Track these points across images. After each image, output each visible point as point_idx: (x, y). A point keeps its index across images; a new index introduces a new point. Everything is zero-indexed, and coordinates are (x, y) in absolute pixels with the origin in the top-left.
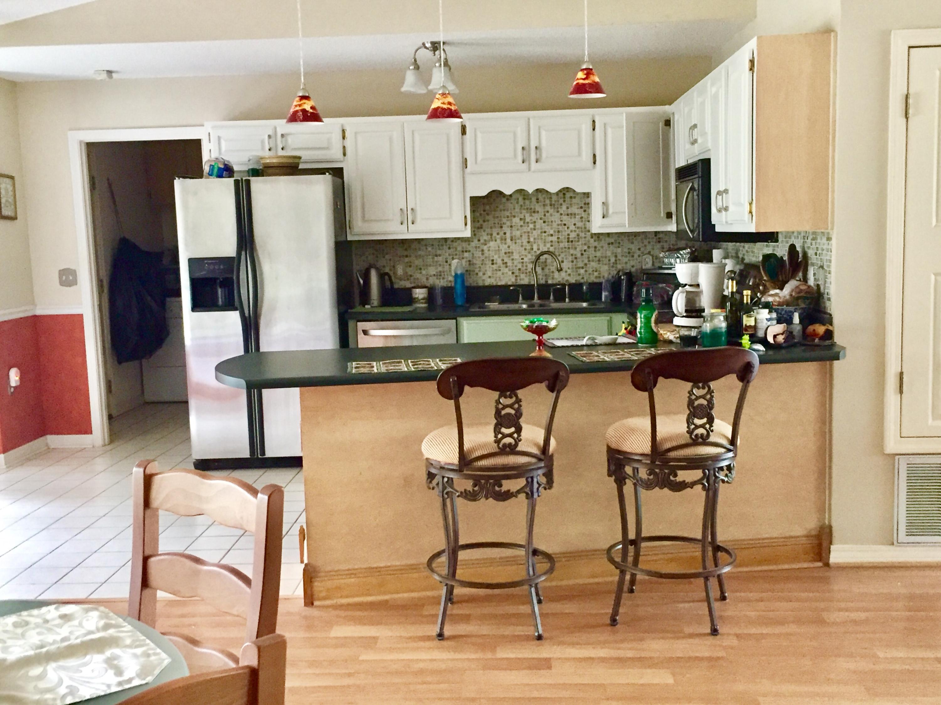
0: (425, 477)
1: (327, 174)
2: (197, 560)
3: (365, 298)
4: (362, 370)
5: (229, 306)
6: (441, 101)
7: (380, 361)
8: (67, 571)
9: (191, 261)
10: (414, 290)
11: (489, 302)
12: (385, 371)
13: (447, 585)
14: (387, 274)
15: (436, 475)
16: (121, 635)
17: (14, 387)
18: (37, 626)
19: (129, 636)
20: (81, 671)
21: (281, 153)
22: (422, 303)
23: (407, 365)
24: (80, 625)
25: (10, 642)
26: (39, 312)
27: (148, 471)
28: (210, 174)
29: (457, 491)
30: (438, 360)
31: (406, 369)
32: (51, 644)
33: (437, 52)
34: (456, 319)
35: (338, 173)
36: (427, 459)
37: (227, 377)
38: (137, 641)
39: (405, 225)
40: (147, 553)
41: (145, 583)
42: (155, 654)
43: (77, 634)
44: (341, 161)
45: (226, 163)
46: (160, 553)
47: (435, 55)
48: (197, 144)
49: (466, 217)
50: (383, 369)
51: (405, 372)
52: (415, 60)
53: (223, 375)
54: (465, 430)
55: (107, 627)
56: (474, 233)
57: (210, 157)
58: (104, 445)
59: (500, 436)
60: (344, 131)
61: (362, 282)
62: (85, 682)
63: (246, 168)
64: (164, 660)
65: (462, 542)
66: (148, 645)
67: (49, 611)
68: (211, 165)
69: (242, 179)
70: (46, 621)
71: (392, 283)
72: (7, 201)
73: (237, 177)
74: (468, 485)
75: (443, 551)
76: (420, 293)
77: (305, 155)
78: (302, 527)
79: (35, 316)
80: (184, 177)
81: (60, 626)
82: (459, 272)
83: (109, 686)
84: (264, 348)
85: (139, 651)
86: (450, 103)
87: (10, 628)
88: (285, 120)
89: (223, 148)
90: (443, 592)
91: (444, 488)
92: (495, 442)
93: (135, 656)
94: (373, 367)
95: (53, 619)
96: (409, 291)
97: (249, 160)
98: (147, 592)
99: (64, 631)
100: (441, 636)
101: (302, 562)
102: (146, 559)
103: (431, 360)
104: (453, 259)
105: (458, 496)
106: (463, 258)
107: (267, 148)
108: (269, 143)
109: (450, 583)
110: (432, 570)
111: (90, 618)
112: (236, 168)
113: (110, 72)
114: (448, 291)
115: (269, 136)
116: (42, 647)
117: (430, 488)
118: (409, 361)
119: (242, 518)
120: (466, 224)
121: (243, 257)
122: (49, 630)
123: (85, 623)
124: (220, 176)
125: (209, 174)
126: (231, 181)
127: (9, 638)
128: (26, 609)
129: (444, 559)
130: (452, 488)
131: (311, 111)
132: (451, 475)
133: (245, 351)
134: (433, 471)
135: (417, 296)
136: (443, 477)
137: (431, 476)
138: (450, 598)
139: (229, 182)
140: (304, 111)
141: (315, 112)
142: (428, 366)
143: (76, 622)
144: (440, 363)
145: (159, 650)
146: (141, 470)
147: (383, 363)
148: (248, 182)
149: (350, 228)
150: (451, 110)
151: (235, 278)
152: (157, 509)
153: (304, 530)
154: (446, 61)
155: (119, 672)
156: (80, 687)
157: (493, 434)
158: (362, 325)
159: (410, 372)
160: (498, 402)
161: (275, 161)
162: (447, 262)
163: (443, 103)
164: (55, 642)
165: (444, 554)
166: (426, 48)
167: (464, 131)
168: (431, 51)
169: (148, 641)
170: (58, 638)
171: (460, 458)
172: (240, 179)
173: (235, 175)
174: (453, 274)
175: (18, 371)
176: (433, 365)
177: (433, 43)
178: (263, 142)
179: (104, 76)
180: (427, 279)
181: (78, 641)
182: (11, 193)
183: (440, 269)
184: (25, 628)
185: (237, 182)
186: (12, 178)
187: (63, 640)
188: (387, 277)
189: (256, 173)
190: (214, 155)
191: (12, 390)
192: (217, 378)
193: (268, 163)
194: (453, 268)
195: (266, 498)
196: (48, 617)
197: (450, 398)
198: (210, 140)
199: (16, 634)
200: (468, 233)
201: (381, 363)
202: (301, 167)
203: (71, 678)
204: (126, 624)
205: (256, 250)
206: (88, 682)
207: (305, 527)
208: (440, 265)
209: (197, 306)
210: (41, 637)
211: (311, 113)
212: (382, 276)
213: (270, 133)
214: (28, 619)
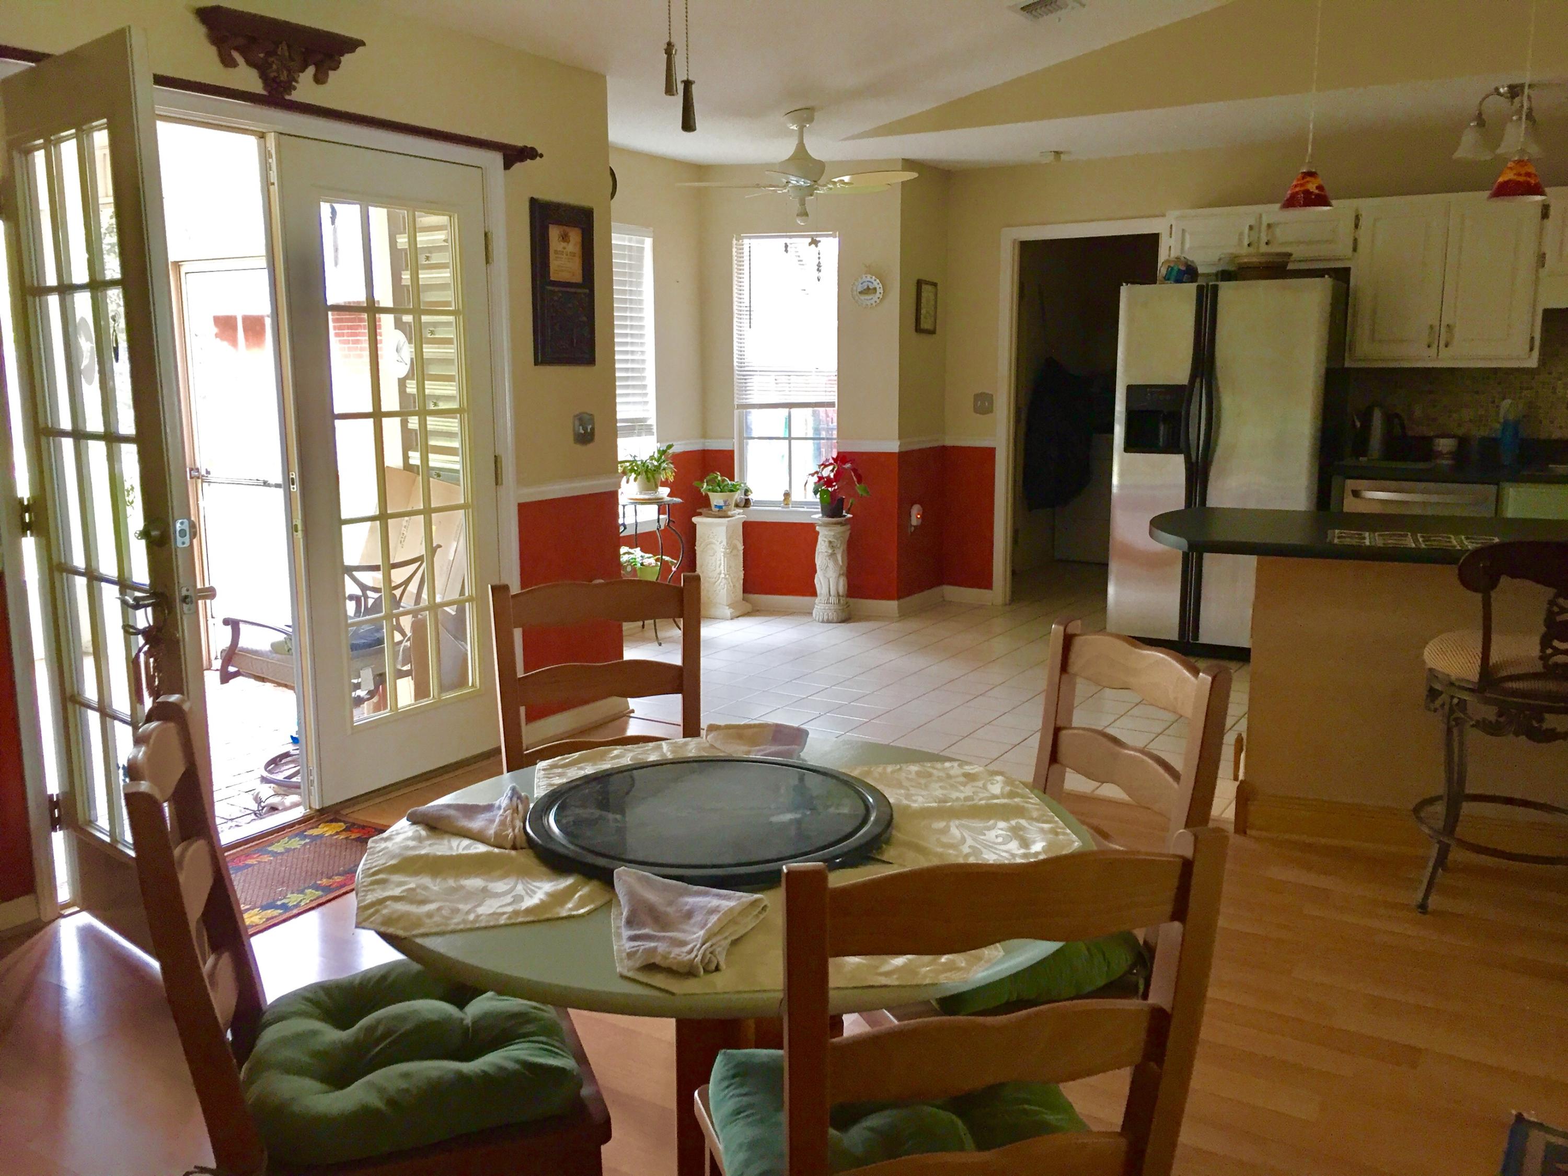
0: (1424, 692)
1: (1326, 276)
2: (1115, 741)
3: (1361, 447)
4: (1348, 541)
5: (1171, 448)
6: (1515, 172)
7: (1375, 531)
8: (957, 738)
9: (1130, 389)
10: (1437, 440)
11: (1555, 462)
12: (1382, 546)
13: (1439, 842)
14: (1397, 416)
15: (1442, 693)
16: (1026, 805)
17: (914, 526)
18: (940, 779)
19: (1037, 809)
20: (985, 835)
21: (1264, 249)
22: (1447, 459)
23: (1416, 541)
24: (985, 787)
25: (913, 791)
26: (949, 442)
27: (1070, 630)
28: (1167, 278)
29: (1471, 719)
30: (1463, 537)
31: (1413, 545)
32: (954, 801)
33: (1517, 100)
34: (1497, 484)
35: (1342, 275)
36: (1431, 670)
37: (1164, 533)
38: (1044, 815)
39: (1434, 350)
40: (1059, 724)
41: (1054, 757)
42: (1064, 834)
43: (981, 795)
44: (1349, 259)
45: (1189, 263)
46: (1073, 726)
47: (1512, 105)
48: (1153, 239)
49: (1532, 338)
50: (1380, 542)
51: (1411, 548)
52: (1480, 114)
53: (1160, 532)
54: (1494, 637)
55: (1012, 795)
56: (1543, 361)
57: (1169, 256)
58: (1006, 605)
59: (1549, 651)
60: (1357, 218)
61: (1358, 424)
62: (990, 846)
63: (1213, 270)
64: (1074, 842)
65: (1470, 790)
66: (1056, 822)
67: (952, 767)
68: (1169, 267)
69: (1208, 285)
70: (949, 777)
71: (1403, 427)
72: (927, 312)
73: (1201, 281)
74: (1490, 713)
75: (1439, 798)
76: (1445, 445)
77: (1297, 252)
78: (1240, 735)
79: (944, 448)
80: (1133, 283)
81: (964, 785)
82: (1511, 417)
83: (1014, 856)
84: (1211, 502)
85: (1046, 826)
86: (1528, 175)
87: (913, 776)
88: (1278, 206)
89: (1187, 245)
90: (1434, 852)
91: (1452, 710)
92: (1541, 658)
93: (1042, 830)
94: (1364, 538)
95: (957, 776)
96: (1429, 440)
97: (1220, 260)
98: (1055, 767)
99: (968, 791)
100: (1423, 907)
101: (1236, 778)
102: (1057, 731)
103: (1452, 536)
104: (1504, 399)
105: (1473, 726)
106: (1520, 398)
107: (1246, 243)
108: (1249, 236)
109: (1446, 840)
110: (1420, 819)
111: (995, 782)
112: (1200, 270)
113: (1057, 153)
114: (1491, 444)
115: (1251, 228)
116: (946, 802)
117: (1429, 710)
118: (1419, 535)
119: (1176, 699)
120: (1531, 349)
121: (1197, 385)
122: (952, 786)
123: (990, 787)
124: (1178, 281)
125: (1164, 278)
126: (1193, 286)
127: (913, 786)
128: (930, 761)
129: (1440, 808)
130: (1465, 714)
131: (1317, 191)
132: (1465, 696)
133: (1185, 506)
134: (1438, 687)
135: (1440, 449)
136: (1452, 697)
137: (1433, 694)
138: (1441, 861)
139: (1190, 289)
140: (1307, 193)
141: (1323, 193)
142: (1448, 544)
143: (980, 784)
144: (1466, 542)
145: (1068, 831)
146: (1062, 628)
147: (1379, 535)
148: (1215, 289)
149: (1350, 350)
150: (1528, 183)
151: (1183, 413)
152: (1075, 675)
153: (1242, 739)
154: (1530, 109)
155: (1025, 843)
156: (984, 850)
157: (1538, 648)
158: (1350, 484)
159: (1418, 549)
160: (1552, 603)
161: (1255, 260)
162: (1493, 402)
163: (1519, 175)
164: (958, 799)
165: (1441, 802)
166: (1499, 94)
167: (1545, 214)
168: (1507, 98)
169: (1057, 819)
170: (962, 796)
171: (1482, 674)
172: (1205, 284)
173: (1199, 279)
174: (1502, 420)
175: (921, 509)
176: (1455, 543)
177: (1511, 87)
178: (1241, 234)
179: (1051, 158)
180: (1460, 425)
181: (983, 802)
182: (932, 303)
183: (1482, 412)
184: (929, 779)
185: (1200, 289)
186: (935, 285)
187: (967, 799)
188: (1396, 420)
189: (1226, 276)
190: (1173, 254)
191: (913, 528)
192: (1151, 534)
193: (1245, 263)
194: (1502, 412)
195: (1210, 679)
196: (952, 772)
197: (1476, 590)
198: (1171, 234)
199: (920, 784)
200: (1532, 362)
201: (1376, 534)
202: (1290, 267)
203: (974, 839)
204: (1033, 796)
205: (1216, 379)
206: (992, 847)
207: (1244, 736)
208: (1482, 407)
209: (1131, 445)
210: (945, 792)
211: (1317, 195)
212: (1389, 418)
213: (1252, 222)
214: (931, 770)
